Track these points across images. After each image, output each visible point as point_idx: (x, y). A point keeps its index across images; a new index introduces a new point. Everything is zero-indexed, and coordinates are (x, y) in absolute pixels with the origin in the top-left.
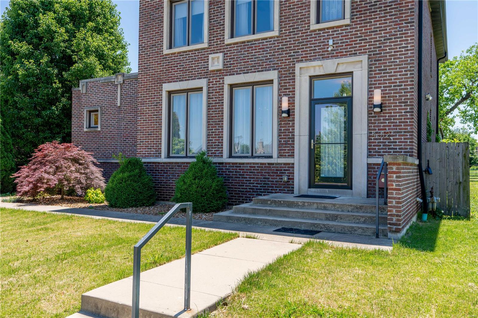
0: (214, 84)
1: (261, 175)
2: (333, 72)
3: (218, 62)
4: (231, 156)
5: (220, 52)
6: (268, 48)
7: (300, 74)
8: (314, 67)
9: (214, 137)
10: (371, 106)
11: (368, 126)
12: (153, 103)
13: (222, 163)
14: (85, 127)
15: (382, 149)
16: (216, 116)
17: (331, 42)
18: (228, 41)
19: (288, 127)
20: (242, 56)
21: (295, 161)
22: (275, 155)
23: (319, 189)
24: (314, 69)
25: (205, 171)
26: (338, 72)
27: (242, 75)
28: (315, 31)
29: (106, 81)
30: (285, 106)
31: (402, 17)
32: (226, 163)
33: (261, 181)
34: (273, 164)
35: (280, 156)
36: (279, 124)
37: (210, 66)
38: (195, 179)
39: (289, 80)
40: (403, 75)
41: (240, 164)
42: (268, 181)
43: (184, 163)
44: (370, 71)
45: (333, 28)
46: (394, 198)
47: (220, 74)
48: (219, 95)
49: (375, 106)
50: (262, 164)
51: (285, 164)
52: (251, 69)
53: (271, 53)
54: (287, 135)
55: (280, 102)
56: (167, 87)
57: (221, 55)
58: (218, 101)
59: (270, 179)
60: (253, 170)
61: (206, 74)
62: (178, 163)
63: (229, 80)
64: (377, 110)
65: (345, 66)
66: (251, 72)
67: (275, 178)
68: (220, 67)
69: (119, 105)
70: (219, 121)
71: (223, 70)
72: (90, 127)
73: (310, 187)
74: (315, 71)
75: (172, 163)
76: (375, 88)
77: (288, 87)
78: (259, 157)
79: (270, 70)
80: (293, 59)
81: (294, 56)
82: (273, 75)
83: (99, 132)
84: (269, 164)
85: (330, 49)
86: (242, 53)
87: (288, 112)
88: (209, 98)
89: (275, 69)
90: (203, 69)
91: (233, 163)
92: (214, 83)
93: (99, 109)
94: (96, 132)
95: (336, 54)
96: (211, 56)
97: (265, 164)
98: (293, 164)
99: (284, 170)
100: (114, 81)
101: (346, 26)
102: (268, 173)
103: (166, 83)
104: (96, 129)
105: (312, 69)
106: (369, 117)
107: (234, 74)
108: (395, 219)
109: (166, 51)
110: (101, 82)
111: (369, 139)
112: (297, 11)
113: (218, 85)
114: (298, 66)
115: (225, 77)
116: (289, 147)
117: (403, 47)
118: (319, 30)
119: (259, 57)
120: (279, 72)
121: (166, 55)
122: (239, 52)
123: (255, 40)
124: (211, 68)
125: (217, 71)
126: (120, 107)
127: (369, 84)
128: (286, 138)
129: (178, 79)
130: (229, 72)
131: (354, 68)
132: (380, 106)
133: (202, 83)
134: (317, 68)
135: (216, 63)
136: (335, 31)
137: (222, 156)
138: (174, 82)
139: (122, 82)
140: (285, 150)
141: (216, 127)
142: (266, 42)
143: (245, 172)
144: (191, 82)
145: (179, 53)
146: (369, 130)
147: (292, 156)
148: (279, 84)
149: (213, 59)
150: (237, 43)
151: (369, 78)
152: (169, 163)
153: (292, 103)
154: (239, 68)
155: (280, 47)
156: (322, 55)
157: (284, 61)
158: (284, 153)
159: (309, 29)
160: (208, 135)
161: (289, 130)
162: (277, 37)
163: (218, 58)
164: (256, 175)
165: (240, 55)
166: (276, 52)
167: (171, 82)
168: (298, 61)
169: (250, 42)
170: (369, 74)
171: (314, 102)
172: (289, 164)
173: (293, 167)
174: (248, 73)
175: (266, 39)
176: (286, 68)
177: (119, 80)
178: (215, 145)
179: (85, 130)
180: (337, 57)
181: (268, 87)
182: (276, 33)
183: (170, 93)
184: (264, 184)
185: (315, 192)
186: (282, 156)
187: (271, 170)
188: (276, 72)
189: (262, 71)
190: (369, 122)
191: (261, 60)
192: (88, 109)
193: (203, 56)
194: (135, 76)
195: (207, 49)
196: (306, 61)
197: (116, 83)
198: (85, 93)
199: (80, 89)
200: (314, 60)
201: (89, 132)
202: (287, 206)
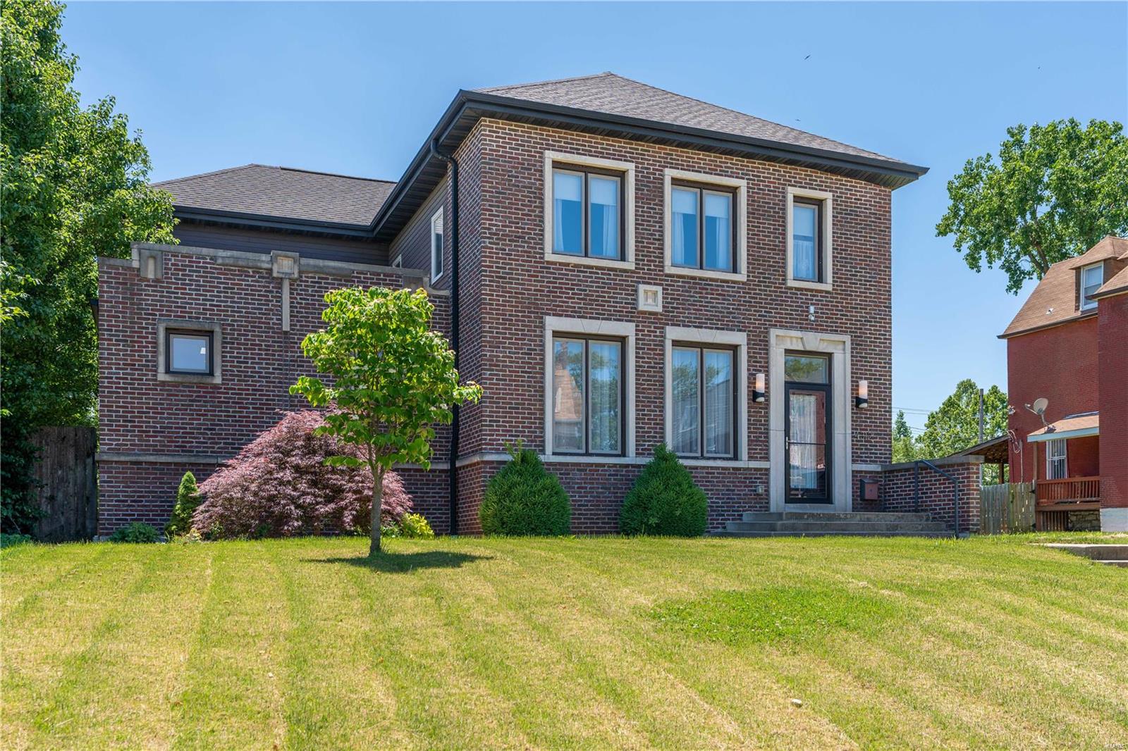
0: (646, 335)
1: (723, 486)
2: (815, 349)
3: (655, 300)
5: (656, 284)
6: (730, 296)
7: (777, 344)
8: (791, 337)
9: (647, 424)
10: (858, 401)
11: (852, 424)
12: (522, 349)
14: (158, 369)
15: (864, 453)
16: (650, 389)
17: (812, 309)
18: (670, 269)
19: (760, 416)
20: (692, 299)
21: (771, 465)
22: (744, 456)
24: (791, 341)
26: (818, 350)
28: (791, 288)
29: (240, 263)
30: (761, 386)
31: (880, 298)
33: (723, 494)
34: (739, 469)
35: (751, 458)
36: (749, 413)
37: (640, 303)
39: (760, 349)
40: (883, 367)
42: (733, 495)
43: (592, 465)
44: (852, 357)
45: (811, 290)
47: (655, 322)
48: (654, 354)
49: (863, 401)
50: (723, 468)
51: (756, 469)
52: (707, 323)
53: (734, 305)
54: (758, 429)
55: (751, 380)
56: (554, 323)
57: (659, 289)
58: (653, 365)
59: (736, 492)
60: (712, 477)
61: (630, 313)
63: (673, 333)
64: (865, 405)
65: (826, 344)
66: (706, 328)
67: (742, 490)
68: (659, 309)
69: (286, 327)
70: (655, 398)
71: (661, 315)
72: (169, 369)
73: (786, 502)
74: (792, 344)
75: (567, 464)
76: (861, 378)
77: (759, 360)
78: (714, 458)
79: (734, 330)
80: (765, 321)
81: (766, 316)
82: (739, 338)
83: (216, 387)
84: (734, 469)
85: (810, 319)
86: (692, 294)
87: (765, 395)
88: (637, 355)
89: (740, 331)
90: (623, 305)
92: (646, 332)
93: (216, 329)
94: (202, 386)
95: (816, 328)
96: (642, 288)
97: (729, 469)
98: (768, 470)
99: (755, 478)
101: (827, 292)
102: (733, 482)
103: (549, 314)
104: (208, 380)
105: (788, 340)
106: (853, 413)
107: (679, 325)
109: (549, 256)
110: (220, 261)
111: (852, 440)
112: (768, 253)
113: (652, 338)
114: (774, 333)
115: (666, 327)
116: (760, 445)
117: (882, 334)
118: (797, 289)
119: (718, 308)
120: (748, 335)
121: (548, 262)
122: (687, 291)
124: (641, 307)
125: (651, 313)
126: (286, 333)
127: (853, 373)
128: (756, 433)
129: (575, 312)
130: (670, 320)
131: (836, 349)
133: (626, 329)
134: (794, 340)
135: (651, 301)
136: (814, 296)
138: (567, 316)
139: (296, 276)
140: (756, 449)
141: (650, 406)
142: (728, 287)
143: (699, 481)
145: (576, 266)
146: (852, 429)
147: (767, 458)
148: (750, 352)
149: (646, 292)
150: (683, 277)
151: (851, 365)
152: (560, 464)
153: (768, 383)
154: (688, 317)
155: (747, 299)
156: (800, 323)
157: (752, 321)
158: (754, 453)
159: (783, 284)
160: (637, 419)
161: (761, 421)
162: (745, 284)
163: (655, 293)
164: (715, 486)
165: (688, 296)
166: (742, 305)
167: (561, 315)
168: (772, 326)
169: (704, 280)
170: (851, 360)
171: (790, 386)
172: (760, 469)
173: (769, 475)
174: (701, 327)
175: (727, 281)
176: (756, 332)
177: (285, 270)
178: (648, 437)
179: (162, 377)
180: (816, 330)
182: (743, 277)
183: (557, 335)
184: (728, 499)
185: (792, 508)
186: (752, 457)
187: (737, 478)
188: (745, 334)
189: (723, 329)
190: (852, 419)
191: (721, 312)
192: (174, 325)
193: (627, 284)
194: (334, 268)
195: (632, 272)
196: (782, 327)
197: (275, 275)
198: (157, 280)
199: (135, 264)
200: (791, 328)
201: (176, 385)
202: (828, 520)
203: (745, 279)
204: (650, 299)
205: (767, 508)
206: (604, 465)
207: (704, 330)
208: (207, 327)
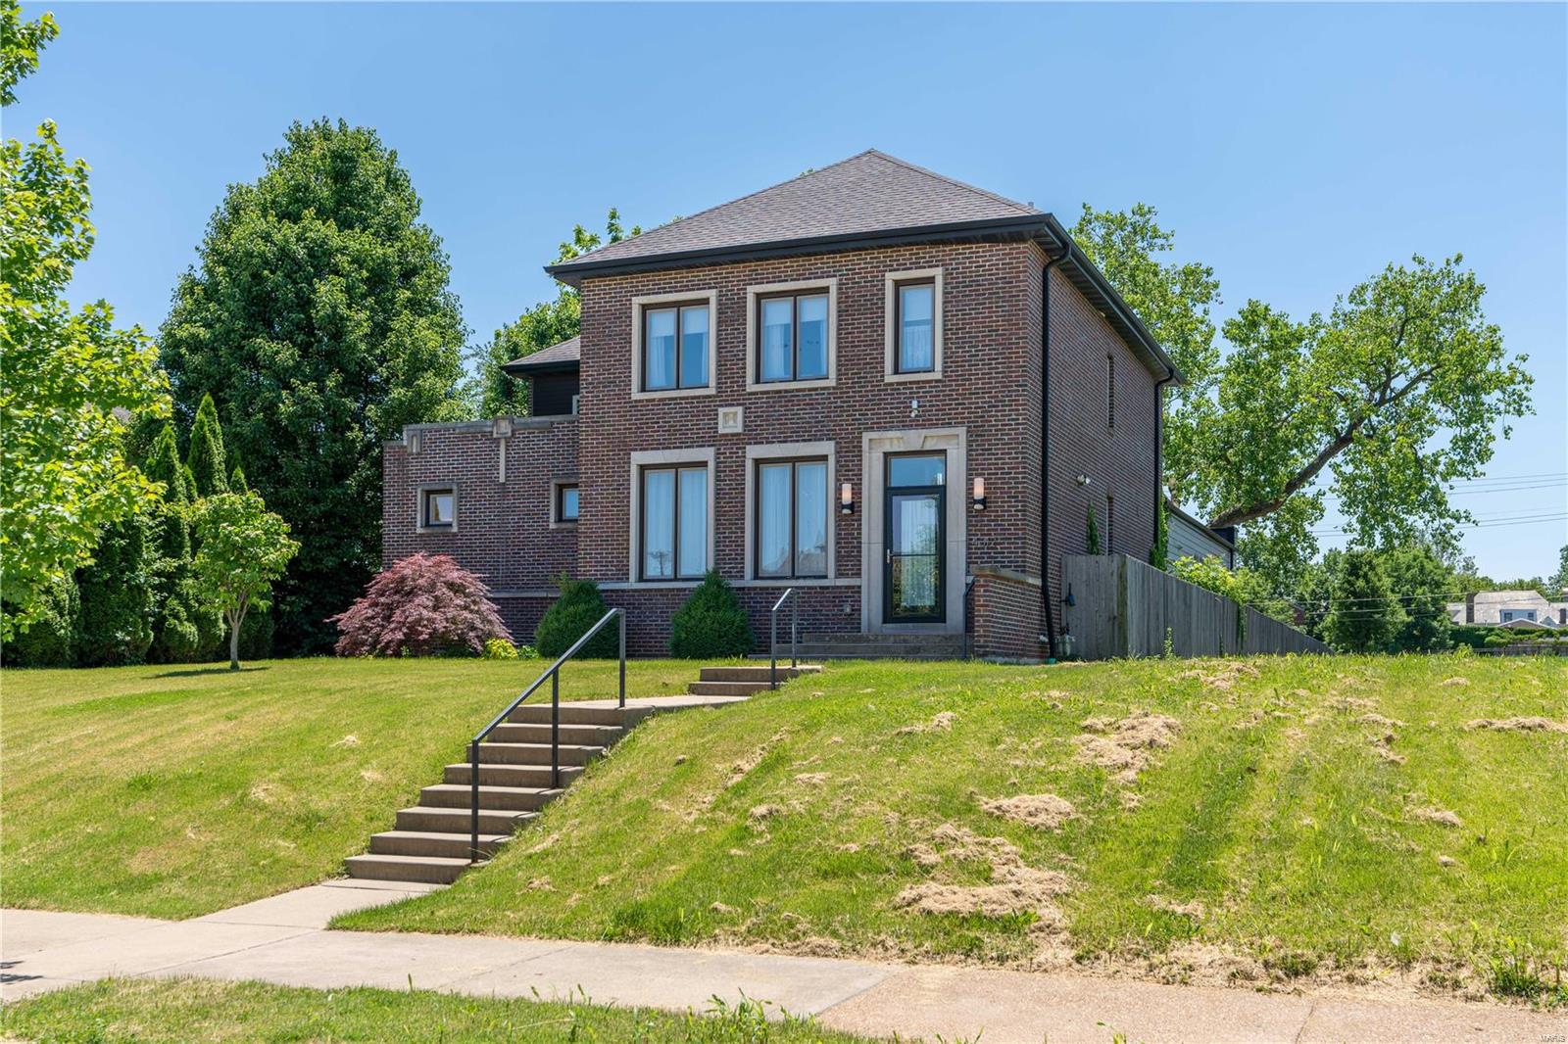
0: (728, 458)
1: (809, 606)
2: (919, 449)
3: (735, 421)
4: (756, 577)
5: (738, 405)
6: (819, 404)
7: (870, 449)
8: (891, 439)
9: (728, 546)
10: (971, 501)
11: (968, 530)
12: (612, 485)
13: (743, 589)
14: (419, 524)
15: (986, 562)
16: (731, 511)
17: (915, 404)
18: (751, 387)
19: (852, 530)
20: (776, 414)
21: (863, 582)
22: (831, 573)
23: (898, 625)
24: (891, 443)
25: (721, 599)
26: (926, 448)
27: (776, 445)
28: (892, 384)
29: (472, 430)
30: (847, 496)
32: (749, 589)
33: (808, 615)
34: (828, 588)
35: (839, 574)
36: (838, 526)
37: (720, 426)
38: (708, 611)
39: (853, 457)
40: (1014, 458)
41: (773, 588)
42: (820, 615)
44: (969, 451)
45: (918, 382)
46: (982, 616)
47: (738, 441)
48: (736, 475)
49: (976, 502)
50: (810, 588)
51: (846, 587)
52: (793, 437)
53: (824, 412)
54: (850, 543)
55: (839, 491)
56: (638, 458)
57: (740, 410)
58: (734, 486)
59: (823, 612)
61: (712, 439)
62: (662, 590)
63: (754, 452)
64: (978, 507)
65: (935, 441)
66: (790, 441)
67: (831, 610)
68: (739, 429)
69: (502, 480)
70: (736, 520)
71: (744, 435)
72: (427, 524)
73: (885, 621)
74: (891, 446)
75: (650, 590)
76: (978, 475)
77: (851, 468)
78: (805, 577)
79: (823, 440)
80: (859, 425)
81: (860, 420)
82: (827, 448)
83: (455, 535)
84: (821, 588)
85: (913, 415)
86: (776, 409)
87: (851, 506)
88: (718, 479)
89: (830, 439)
90: (707, 430)
91: (761, 589)
92: (728, 455)
93: (455, 487)
94: (446, 535)
95: (923, 422)
96: (721, 411)
97: (816, 588)
98: (860, 587)
99: (846, 597)
100: (492, 432)
101: (937, 381)
102: (820, 602)
103: (636, 450)
104: (449, 530)
105: (888, 443)
106: (968, 516)
107: (762, 443)
108: (982, 640)
109: (636, 395)
110: (457, 431)
111: (968, 548)
112: (864, 351)
113: (734, 459)
114: (866, 436)
115: (748, 447)
116: (853, 561)
117: (1013, 420)
118: (898, 384)
119: (805, 419)
120: (837, 443)
121: (636, 401)
122: (771, 407)
123: (798, 390)
124: (721, 431)
125: (733, 435)
126: (504, 484)
127: (968, 470)
128: (847, 548)
129: (660, 444)
130: (753, 439)
131: (948, 444)
132: (983, 501)
133: (707, 454)
134: (895, 441)
135: (731, 423)
136: (921, 388)
137: (743, 577)
138: (652, 449)
139: (510, 434)
140: (847, 565)
141: (731, 528)
142: (816, 395)
144: (685, 451)
145: (660, 400)
146: (968, 535)
147: (859, 574)
148: (838, 462)
149: (725, 415)
150: (767, 392)
151: (968, 460)
152: (644, 590)
153: (857, 492)
154: (772, 434)
155: (839, 404)
156: (902, 422)
157: (844, 427)
158: (845, 570)
159: (883, 381)
160: (717, 543)
161: (853, 534)
162: (834, 388)
163: (735, 414)
165: (772, 411)
166: (832, 412)
167: (646, 449)
168: (866, 429)
169: (790, 392)
170: (969, 455)
171: (891, 493)
172: (853, 587)
173: (860, 592)
174: (785, 442)
175: (816, 389)
176: (848, 438)
177: (503, 430)
178: (730, 559)
179: (419, 531)
180: (923, 427)
181: (819, 467)
182: (832, 382)
183: (643, 468)
184: (813, 619)
185: (896, 629)
186: (842, 574)
187: (825, 597)
188: (832, 443)
189: (810, 440)
190: (969, 524)
191: (808, 423)
192: (427, 488)
193: (706, 408)
194: (539, 423)
195: (714, 396)
196: (879, 429)
197: (495, 436)
198: (418, 454)
199: (405, 443)
200: (891, 428)
201: (429, 535)
202: (854, 642)
203: (834, 384)
204: (731, 421)
205: (859, 629)
206: (685, 590)
207: (789, 444)
208: (448, 487)
